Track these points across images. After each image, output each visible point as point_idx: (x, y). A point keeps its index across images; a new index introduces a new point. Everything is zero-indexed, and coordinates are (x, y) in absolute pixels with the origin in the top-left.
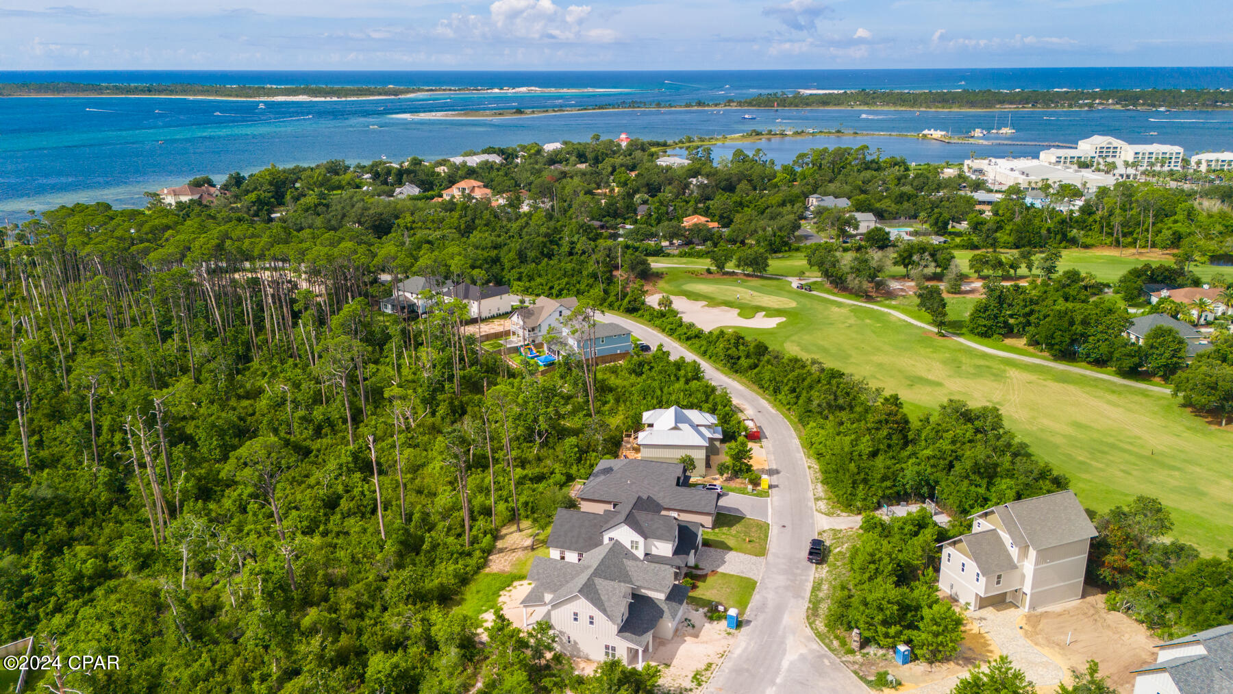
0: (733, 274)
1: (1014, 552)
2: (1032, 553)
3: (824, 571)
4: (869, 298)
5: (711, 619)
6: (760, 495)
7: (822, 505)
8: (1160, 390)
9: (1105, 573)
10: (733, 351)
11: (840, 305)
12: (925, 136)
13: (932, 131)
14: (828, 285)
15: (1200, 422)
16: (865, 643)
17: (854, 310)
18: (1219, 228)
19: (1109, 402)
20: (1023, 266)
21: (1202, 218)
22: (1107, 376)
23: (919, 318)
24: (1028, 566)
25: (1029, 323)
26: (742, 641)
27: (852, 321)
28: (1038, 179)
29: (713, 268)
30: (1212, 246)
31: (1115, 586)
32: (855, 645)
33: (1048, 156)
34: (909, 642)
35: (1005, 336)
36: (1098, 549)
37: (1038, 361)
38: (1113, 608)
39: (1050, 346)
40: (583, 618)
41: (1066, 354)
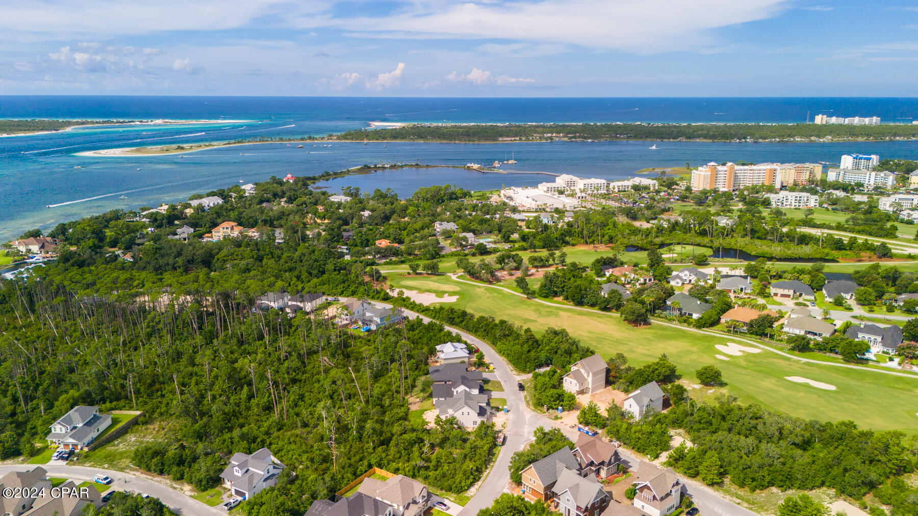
0: (420, 274)
1: (585, 375)
2: (591, 374)
3: (525, 392)
4: (491, 283)
5: (498, 411)
6: (492, 372)
7: (514, 372)
8: (616, 315)
9: (611, 378)
10: (451, 316)
11: (479, 287)
12: (468, 167)
13: (472, 165)
14: (468, 277)
15: (630, 326)
16: (548, 409)
17: (487, 289)
18: (627, 231)
19: (600, 322)
20: (551, 260)
21: (620, 226)
22: (595, 310)
23: (515, 291)
24: (590, 379)
25: (563, 291)
26: (510, 416)
27: (488, 295)
28: (542, 203)
29: (411, 272)
30: (626, 241)
31: (614, 383)
32: (545, 410)
33: (543, 187)
34: (562, 406)
35: (554, 296)
36: (608, 371)
37: (570, 307)
38: (614, 389)
39: (573, 300)
40: (466, 414)
41: (580, 303)
